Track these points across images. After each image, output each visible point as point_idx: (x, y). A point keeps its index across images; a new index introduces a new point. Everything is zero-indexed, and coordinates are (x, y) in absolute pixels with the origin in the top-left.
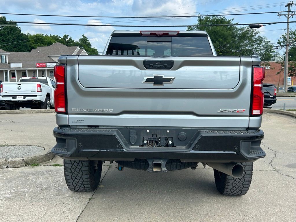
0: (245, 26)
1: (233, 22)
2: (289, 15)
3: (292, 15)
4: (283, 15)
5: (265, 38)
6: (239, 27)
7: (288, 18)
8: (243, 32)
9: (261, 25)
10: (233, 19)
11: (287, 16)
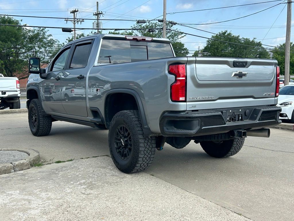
0: (36, 28)
1: (22, 24)
2: (75, 21)
3: (78, 22)
4: (70, 20)
5: (57, 41)
6: (28, 28)
7: (74, 24)
8: (34, 34)
9: (72, 29)
10: (22, 21)
11: (73, 22)
